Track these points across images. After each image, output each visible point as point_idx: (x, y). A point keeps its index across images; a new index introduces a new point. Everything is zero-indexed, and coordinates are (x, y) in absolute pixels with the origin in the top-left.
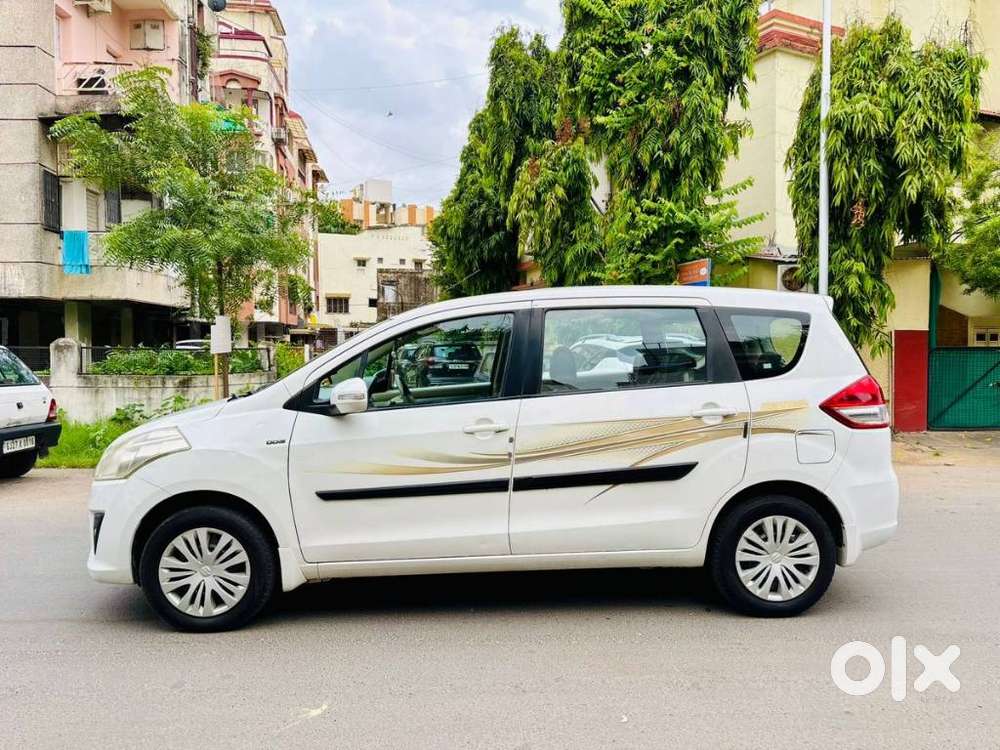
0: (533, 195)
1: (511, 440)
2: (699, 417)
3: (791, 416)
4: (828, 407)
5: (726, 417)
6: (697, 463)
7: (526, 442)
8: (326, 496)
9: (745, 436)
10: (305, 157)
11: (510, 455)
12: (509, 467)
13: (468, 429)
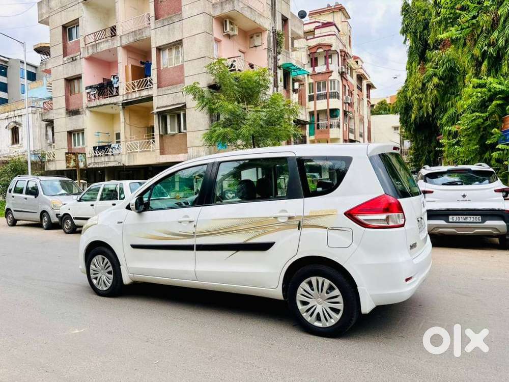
0: (420, 85)
1: (195, 226)
2: (276, 218)
3: (324, 219)
4: (350, 214)
5: (290, 218)
6: (274, 243)
7: (201, 227)
8: (134, 246)
9: (299, 229)
10: (362, 78)
11: (194, 233)
12: (194, 239)
13: (180, 220)
